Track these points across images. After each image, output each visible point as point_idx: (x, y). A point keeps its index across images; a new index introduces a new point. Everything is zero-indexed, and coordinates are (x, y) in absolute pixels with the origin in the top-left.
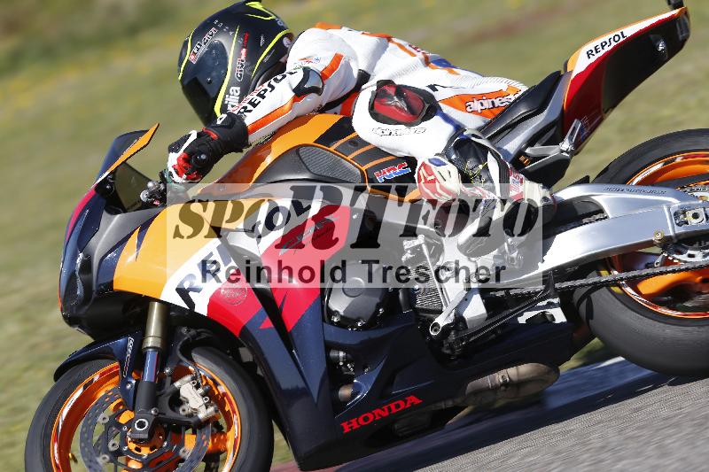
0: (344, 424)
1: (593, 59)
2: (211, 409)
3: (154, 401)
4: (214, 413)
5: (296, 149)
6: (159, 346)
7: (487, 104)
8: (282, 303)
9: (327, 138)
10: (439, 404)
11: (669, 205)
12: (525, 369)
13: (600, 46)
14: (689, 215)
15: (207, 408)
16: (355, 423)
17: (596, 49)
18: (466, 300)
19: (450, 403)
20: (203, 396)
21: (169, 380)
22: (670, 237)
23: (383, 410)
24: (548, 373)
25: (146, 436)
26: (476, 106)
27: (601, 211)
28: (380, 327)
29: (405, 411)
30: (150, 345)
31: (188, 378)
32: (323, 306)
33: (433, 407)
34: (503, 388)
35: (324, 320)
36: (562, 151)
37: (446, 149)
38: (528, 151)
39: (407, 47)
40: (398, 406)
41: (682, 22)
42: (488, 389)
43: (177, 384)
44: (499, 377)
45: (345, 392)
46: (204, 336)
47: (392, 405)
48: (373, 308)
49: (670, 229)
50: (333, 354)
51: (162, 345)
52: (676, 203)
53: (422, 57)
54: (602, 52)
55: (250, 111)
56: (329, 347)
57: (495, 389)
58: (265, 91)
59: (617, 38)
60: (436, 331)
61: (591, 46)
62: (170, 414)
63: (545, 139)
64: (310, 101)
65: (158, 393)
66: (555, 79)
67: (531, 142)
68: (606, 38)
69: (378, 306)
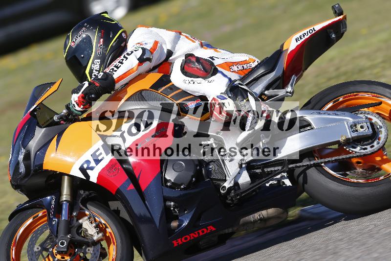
0: (174, 242)
1: (299, 43)
2: (100, 235)
3: (68, 231)
4: (102, 237)
5: (141, 92)
6: (69, 200)
7: (240, 67)
8: (139, 176)
9: (156, 86)
10: (225, 231)
11: (347, 121)
12: (271, 211)
13: (302, 36)
14: (359, 126)
15: (98, 234)
16: (180, 241)
17: (300, 37)
18: (239, 174)
19: (230, 230)
20: (95, 227)
21: (75, 219)
22: (349, 139)
23: (195, 234)
24: (283, 213)
25: (65, 250)
26: (235, 68)
27: (309, 125)
28: (193, 189)
29: (207, 234)
30: (64, 199)
31: (86, 218)
32: (162, 177)
33: (221, 233)
34: (259, 221)
35: (163, 185)
36: (287, 92)
37: (226, 91)
38: (266, 92)
39: (190, 37)
40: (203, 232)
41: (344, 23)
42: (250, 222)
43: (80, 221)
44: (257, 216)
45: (174, 224)
46: (93, 195)
47: (200, 231)
48: (189, 178)
49: (349, 134)
50: (168, 203)
51: (71, 199)
52: (351, 120)
53: (199, 43)
54: (303, 39)
55: (116, 71)
56: (166, 199)
57: (255, 222)
58: (123, 60)
59: (311, 31)
60: (224, 190)
61: (298, 36)
62: (78, 238)
63: (274, 86)
64: (147, 65)
65: (70, 226)
66: (279, 53)
67: (268, 88)
68: (305, 31)
69: (192, 177)
